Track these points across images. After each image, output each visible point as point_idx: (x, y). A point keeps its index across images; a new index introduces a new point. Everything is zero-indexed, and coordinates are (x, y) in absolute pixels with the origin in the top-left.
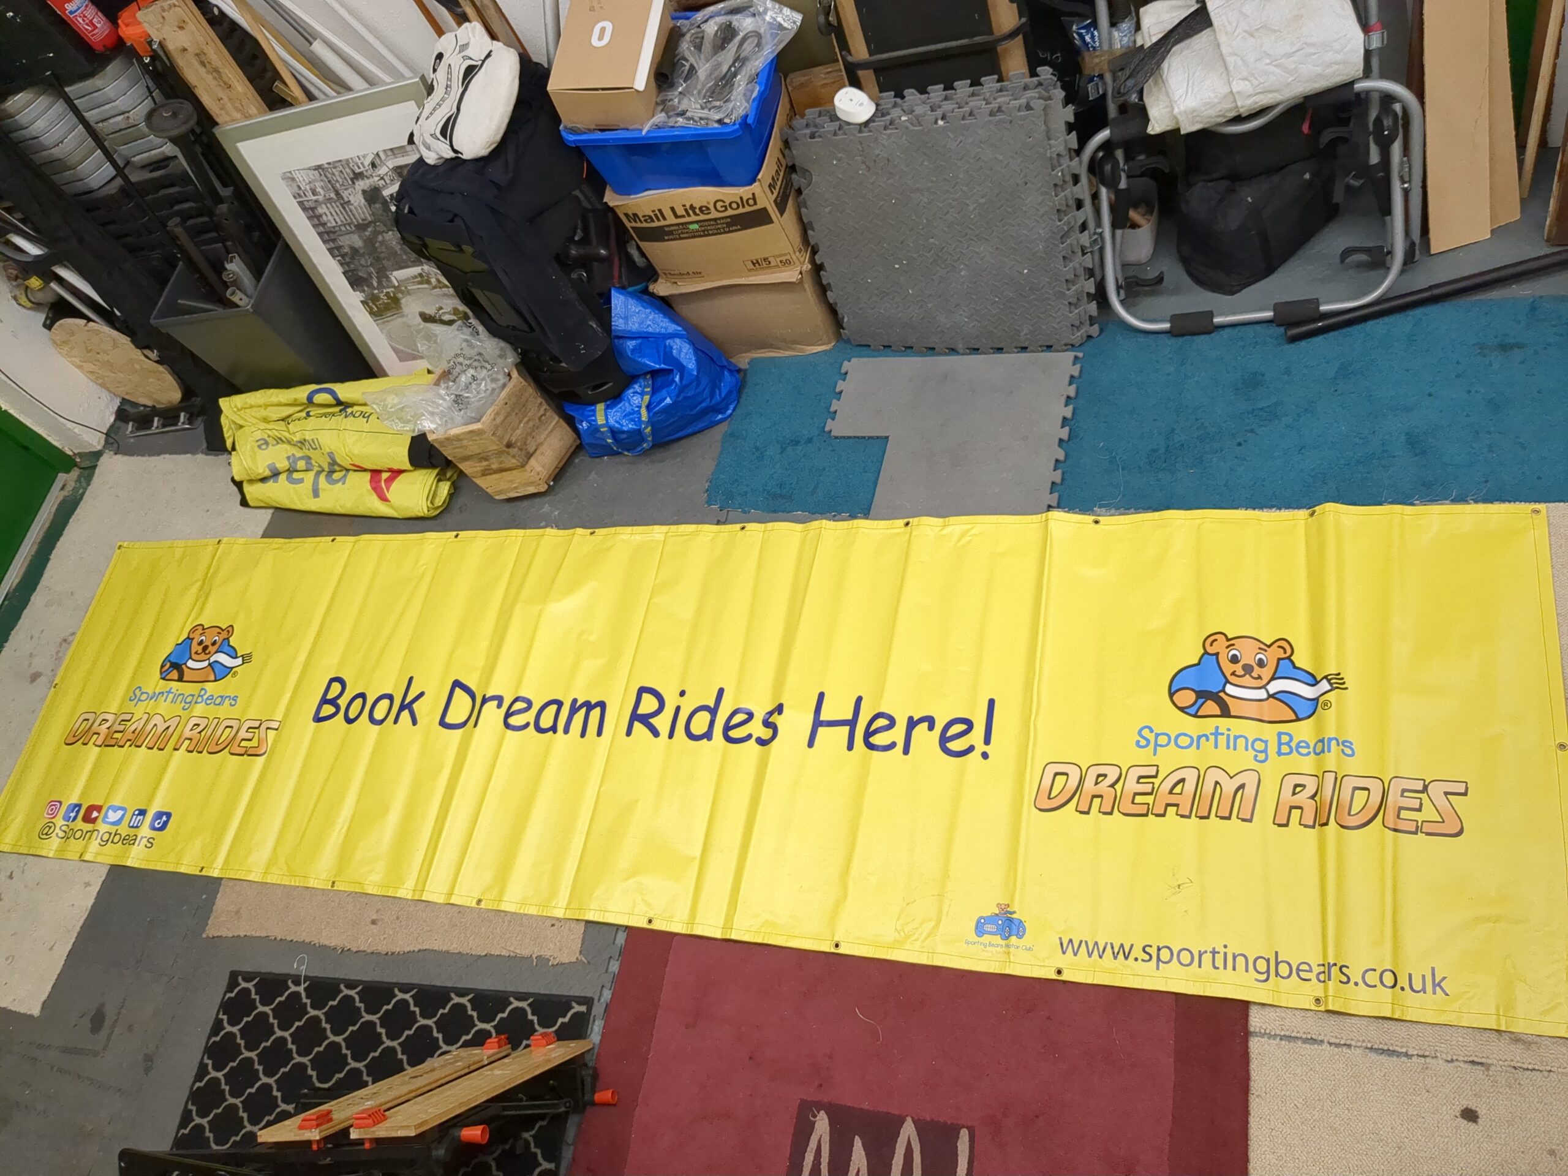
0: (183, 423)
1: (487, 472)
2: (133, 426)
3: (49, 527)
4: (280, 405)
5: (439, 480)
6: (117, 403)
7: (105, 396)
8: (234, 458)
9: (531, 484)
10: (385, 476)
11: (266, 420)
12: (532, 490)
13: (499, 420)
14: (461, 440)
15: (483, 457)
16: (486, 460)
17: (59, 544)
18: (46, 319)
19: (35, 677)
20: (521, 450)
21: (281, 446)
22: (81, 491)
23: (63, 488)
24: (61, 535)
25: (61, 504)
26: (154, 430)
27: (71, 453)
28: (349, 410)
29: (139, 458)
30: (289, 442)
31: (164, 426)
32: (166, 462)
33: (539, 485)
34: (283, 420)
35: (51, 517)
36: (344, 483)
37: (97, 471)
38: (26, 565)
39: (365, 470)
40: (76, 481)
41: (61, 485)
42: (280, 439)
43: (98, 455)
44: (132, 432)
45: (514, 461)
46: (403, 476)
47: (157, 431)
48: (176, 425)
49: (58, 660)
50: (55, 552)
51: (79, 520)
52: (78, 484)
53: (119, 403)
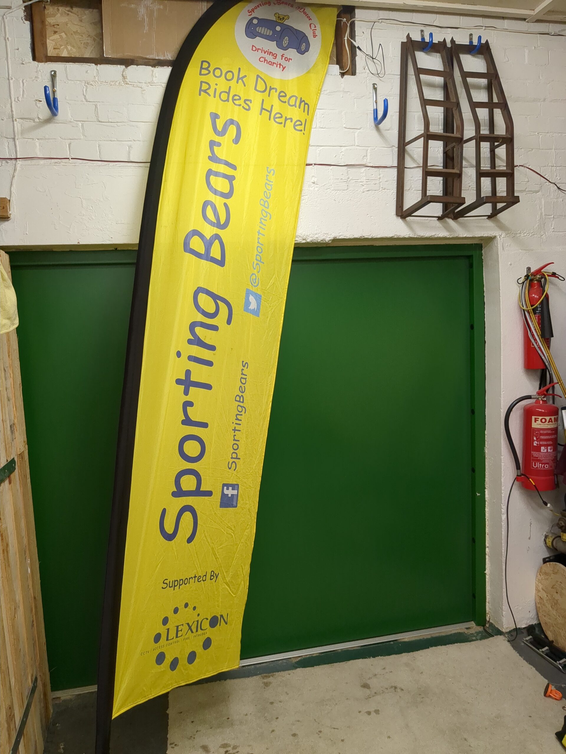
0: (560, 664)
2: (531, 639)
6: (534, 622)
7: (533, 614)
17: (439, 647)
18: (547, 558)
19: (366, 686)
22: (474, 638)
23: (467, 628)
24: (445, 645)
25: (460, 634)
26: (539, 651)
27: (488, 619)
31: (547, 655)
32: (530, 670)
37: (491, 638)
38: (421, 638)
40: (476, 632)
41: (467, 627)
43: (499, 633)
44: (527, 641)
47: (541, 653)
48: (555, 661)
49: (383, 692)
50: (434, 648)
51: (460, 648)
52: (476, 635)
53: (534, 624)
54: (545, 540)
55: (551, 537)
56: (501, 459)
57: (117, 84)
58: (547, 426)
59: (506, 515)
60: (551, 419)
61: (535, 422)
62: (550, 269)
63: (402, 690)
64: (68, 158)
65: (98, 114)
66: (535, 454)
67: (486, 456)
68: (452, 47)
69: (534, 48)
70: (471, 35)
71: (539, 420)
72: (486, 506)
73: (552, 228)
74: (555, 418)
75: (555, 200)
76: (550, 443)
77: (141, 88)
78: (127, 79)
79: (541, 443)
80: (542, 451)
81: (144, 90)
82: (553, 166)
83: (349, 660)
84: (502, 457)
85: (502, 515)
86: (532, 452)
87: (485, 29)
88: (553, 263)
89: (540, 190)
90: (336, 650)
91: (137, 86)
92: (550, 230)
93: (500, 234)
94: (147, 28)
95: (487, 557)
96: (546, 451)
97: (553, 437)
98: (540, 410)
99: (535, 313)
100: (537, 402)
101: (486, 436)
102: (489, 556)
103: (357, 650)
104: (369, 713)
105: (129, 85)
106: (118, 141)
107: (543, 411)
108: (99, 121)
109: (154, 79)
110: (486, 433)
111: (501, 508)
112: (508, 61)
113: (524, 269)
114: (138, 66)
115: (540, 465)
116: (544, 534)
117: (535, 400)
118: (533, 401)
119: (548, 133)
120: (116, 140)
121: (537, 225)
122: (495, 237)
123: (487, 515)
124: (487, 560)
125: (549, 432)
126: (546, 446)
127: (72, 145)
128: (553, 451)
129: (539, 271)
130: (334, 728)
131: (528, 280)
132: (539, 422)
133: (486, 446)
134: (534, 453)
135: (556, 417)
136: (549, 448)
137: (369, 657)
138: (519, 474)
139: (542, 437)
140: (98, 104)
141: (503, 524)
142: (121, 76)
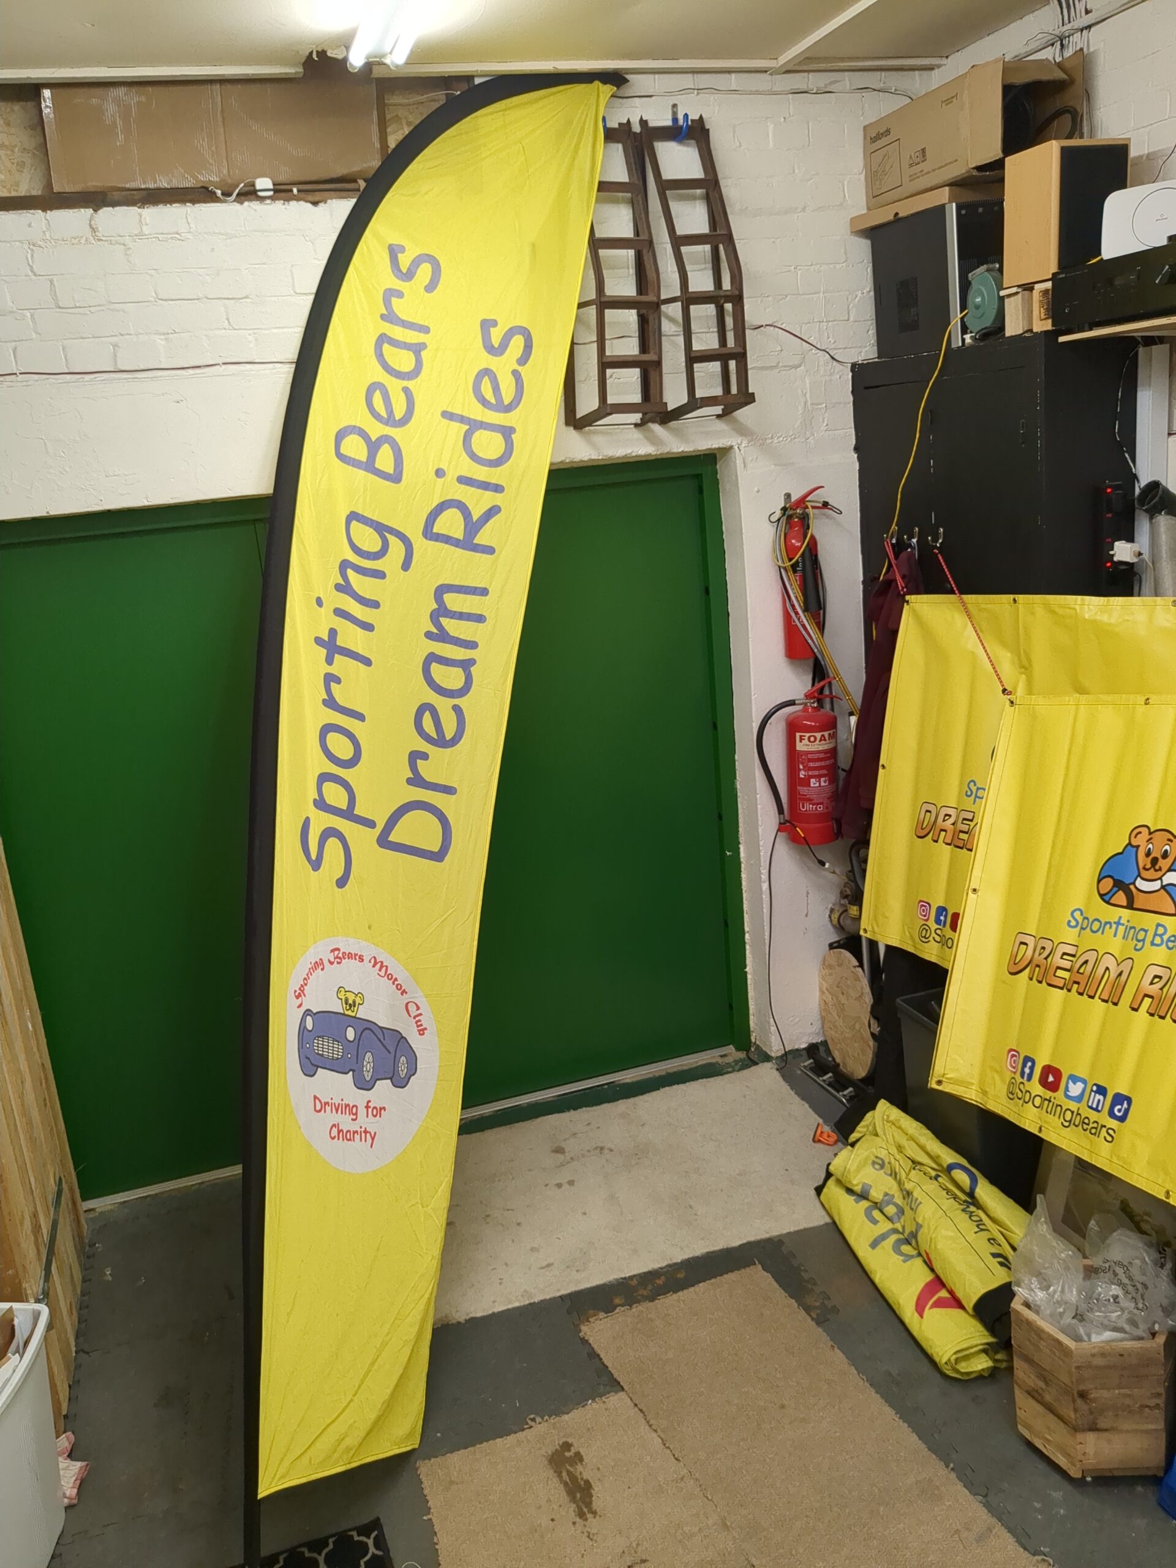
0: (844, 1096)
1: (1036, 1395)
2: (811, 1063)
3: (686, 1071)
4: (923, 1148)
5: (985, 1351)
6: (818, 1039)
7: (817, 1026)
8: (846, 1152)
9: (1067, 1455)
10: (943, 1294)
11: (900, 1148)
12: (1061, 1461)
13: (1099, 1361)
14: (1041, 1339)
15: (1044, 1375)
16: (1047, 1383)
17: (675, 1087)
18: (835, 942)
19: (559, 1150)
20: (1091, 1412)
21: (891, 1180)
22: (730, 1069)
23: (722, 1056)
24: (684, 1082)
25: (710, 1064)
26: (820, 1080)
27: (753, 1040)
28: (972, 1208)
29: (789, 1088)
30: (900, 1183)
31: (829, 1085)
33: (1074, 1465)
34: (913, 1162)
35: (695, 1065)
36: (904, 1261)
37: (753, 1068)
38: (651, 1076)
39: (932, 1270)
40: (735, 1061)
41: (722, 1053)
42: (896, 1174)
43: (767, 1058)
44: (805, 1067)
45: (1072, 1415)
46: (957, 1312)
47: (822, 1083)
48: (838, 1092)
49: (583, 1156)
50: (667, 1088)
51: (705, 1086)
52: (733, 1064)
53: (819, 1041)
54: (830, 917)
55: (838, 911)
56: (756, 799)
57: (83, 241)
58: (818, 746)
59: (767, 883)
60: (823, 736)
61: (801, 741)
62: (818, 497)
63: (611, 1150)
64: (15, 374)
65: (56, 296)
66: (802, 790)
67: (739, 794)
68: (641, 133)
69: (783, 120)
70: (675, 106)
71: (806, 738)
72: (742, 869)
73: (825, 425)
74: (830, 734)
75: (827, 378)
76: (824, 772)
77: (124, 245)
78: (98, 231)
79: (810, 773)
80: (812, 785)
81: (129, 249)
82: (823, 322)
83: (537, 1117)
84: (758, 796)
85: (762, 884)
86: (798, 788)
87: (698, 94)
88: (822, 487)
89: (802, 363)
90: (520, 1105)
91: (117, 243)
92: (822, 428)
93: (739, 442)
94: (121, 137)
95: (747, 947)
96: (817, 785)
97: (828, 763)
98: (809, 723)
99: (795, 571)
100: (805, 710)
101: (737, 763)
102: (750, 946)
103: (553, 1101)
104: (559, 1186)
105: (103, 242)
106: (93, 337)
107: (813, 724)
108: (60, 308)
109: (144, 228)
110: (736, 757)
111: (760, 873)
112: (740, 146)
113: (780, 497)
114: (115, 208)
115: (811, 806)
116: (829, 908)
117: (802, 706)
118: (800, 707)
119: (811, 265)
120: (91, 336)
121: (799, 422)
122: (731, 447)
123: (744, 883)
124: (748, 952)
125: (822, 756)
126: (819, 777)
127: (18, 351)
128: (829, 784)
129: (802, 501)
130: (508, 1210)
131: (785, 517)
132: (806, 741)
133: (738, 778)
134: (801, 788)
135: (831, 732)
136: (822, 779)
137: (569, 1110)
138: (782, 821)
139: (811, 764)
140: (55, 279)
141: (764, 897)
142: (88, 227)
